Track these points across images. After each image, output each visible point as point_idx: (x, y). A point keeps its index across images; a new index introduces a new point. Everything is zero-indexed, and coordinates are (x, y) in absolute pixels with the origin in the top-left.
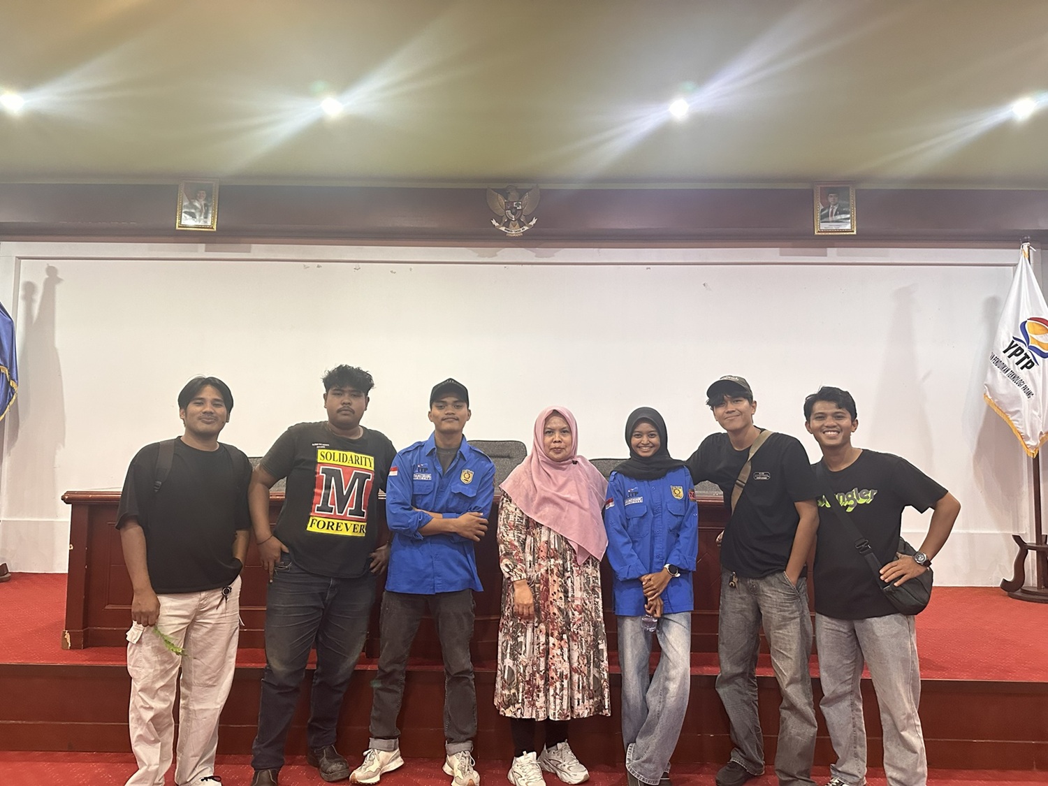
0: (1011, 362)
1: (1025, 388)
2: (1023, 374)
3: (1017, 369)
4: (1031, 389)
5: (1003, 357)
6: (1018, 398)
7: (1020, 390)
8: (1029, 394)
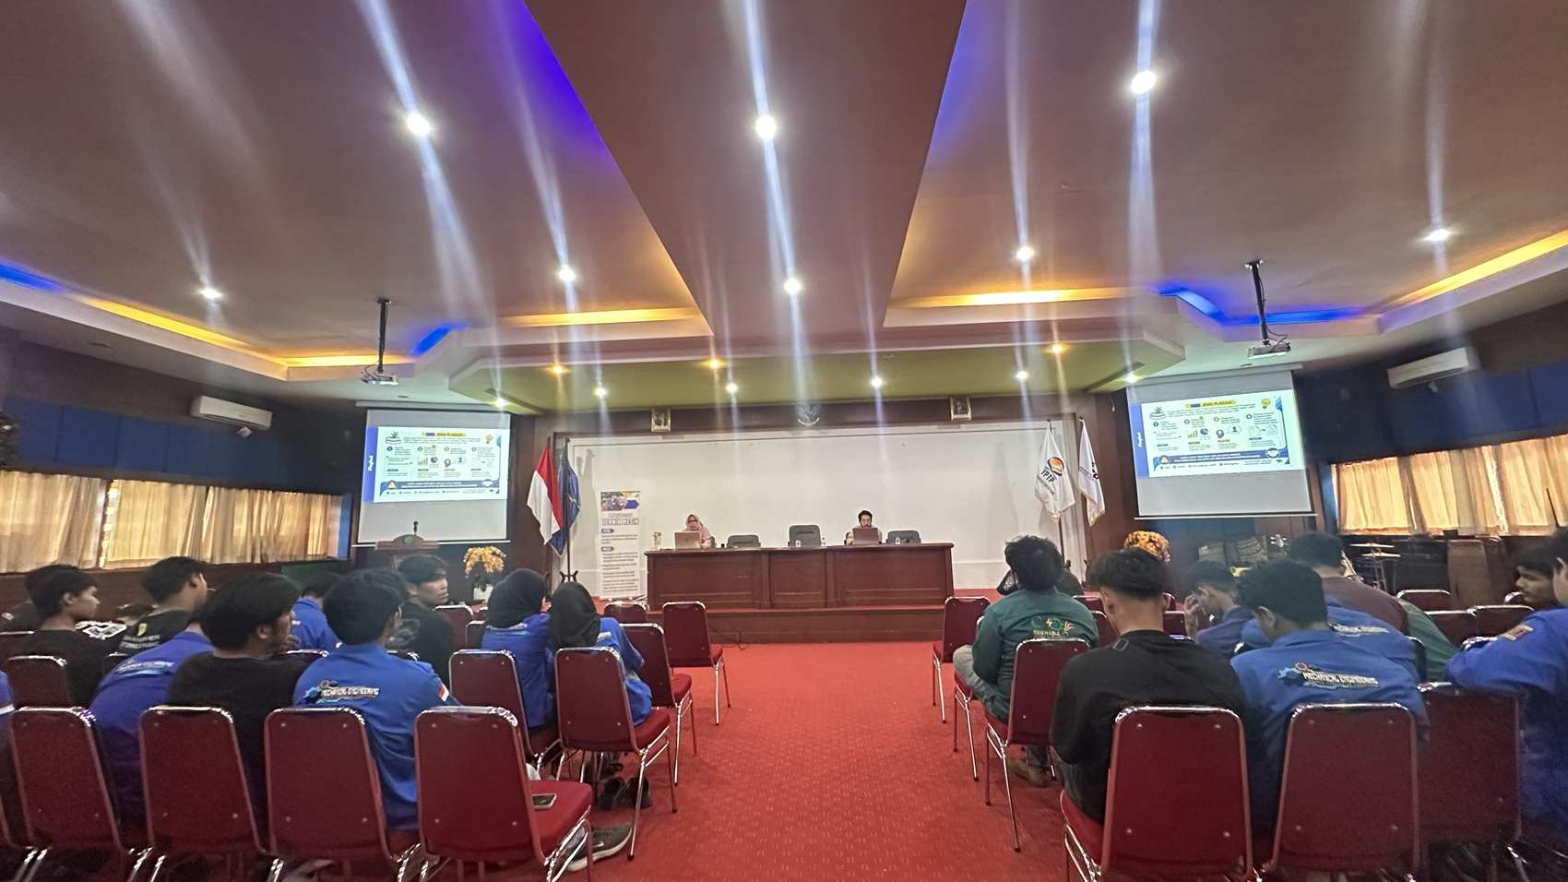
0: (1044, 478)
1: (1051, 491)
2: (1050, 484)
3: (1047, 482)
4: (1053, 490)
5: (1041, 476)
6: (1047, 496)
7: (1049, 491)
8: (1053, 493)
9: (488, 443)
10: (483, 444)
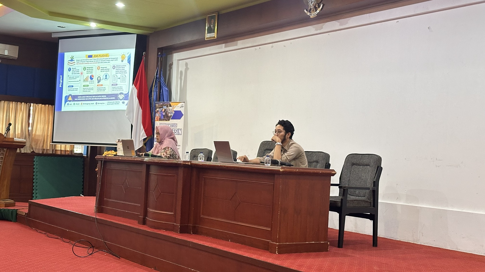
9: (122, 61)
10: (119, 62)
